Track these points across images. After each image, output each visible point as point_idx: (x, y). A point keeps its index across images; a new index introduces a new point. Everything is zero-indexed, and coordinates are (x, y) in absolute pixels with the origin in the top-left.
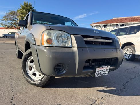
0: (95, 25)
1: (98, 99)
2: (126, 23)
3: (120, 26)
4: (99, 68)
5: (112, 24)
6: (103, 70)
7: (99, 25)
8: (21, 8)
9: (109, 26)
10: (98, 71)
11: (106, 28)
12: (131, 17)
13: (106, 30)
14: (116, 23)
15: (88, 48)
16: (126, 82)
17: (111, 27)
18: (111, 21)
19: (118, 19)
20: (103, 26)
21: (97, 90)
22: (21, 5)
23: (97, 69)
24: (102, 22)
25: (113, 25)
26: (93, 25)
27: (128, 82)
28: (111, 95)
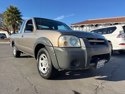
0: (74, 26)
1: (99, 85)
2: (99, 24)
3: (94, 26)
4: (99, 62)
5: (88, 24)
6: (101, 63)
7: (77, 26)
8: (7, 11)
9: (85, 26)
10: (98, 64)
11: (83, 28)
12: (102, 19)
13: (83, 29)
14: (91, 24)
15: (92, 47)
16: (113, 71)
17: (88, 27)
18: (87, 22)
19: (92, 21)
20: (81, 26)
21: (96, 79)
22: (7, 8)
23: (98, 63)
24: (80, 23)
25: (89, 26)
26: (72, 26)
27: (114, 71)
28: (107, 81)
